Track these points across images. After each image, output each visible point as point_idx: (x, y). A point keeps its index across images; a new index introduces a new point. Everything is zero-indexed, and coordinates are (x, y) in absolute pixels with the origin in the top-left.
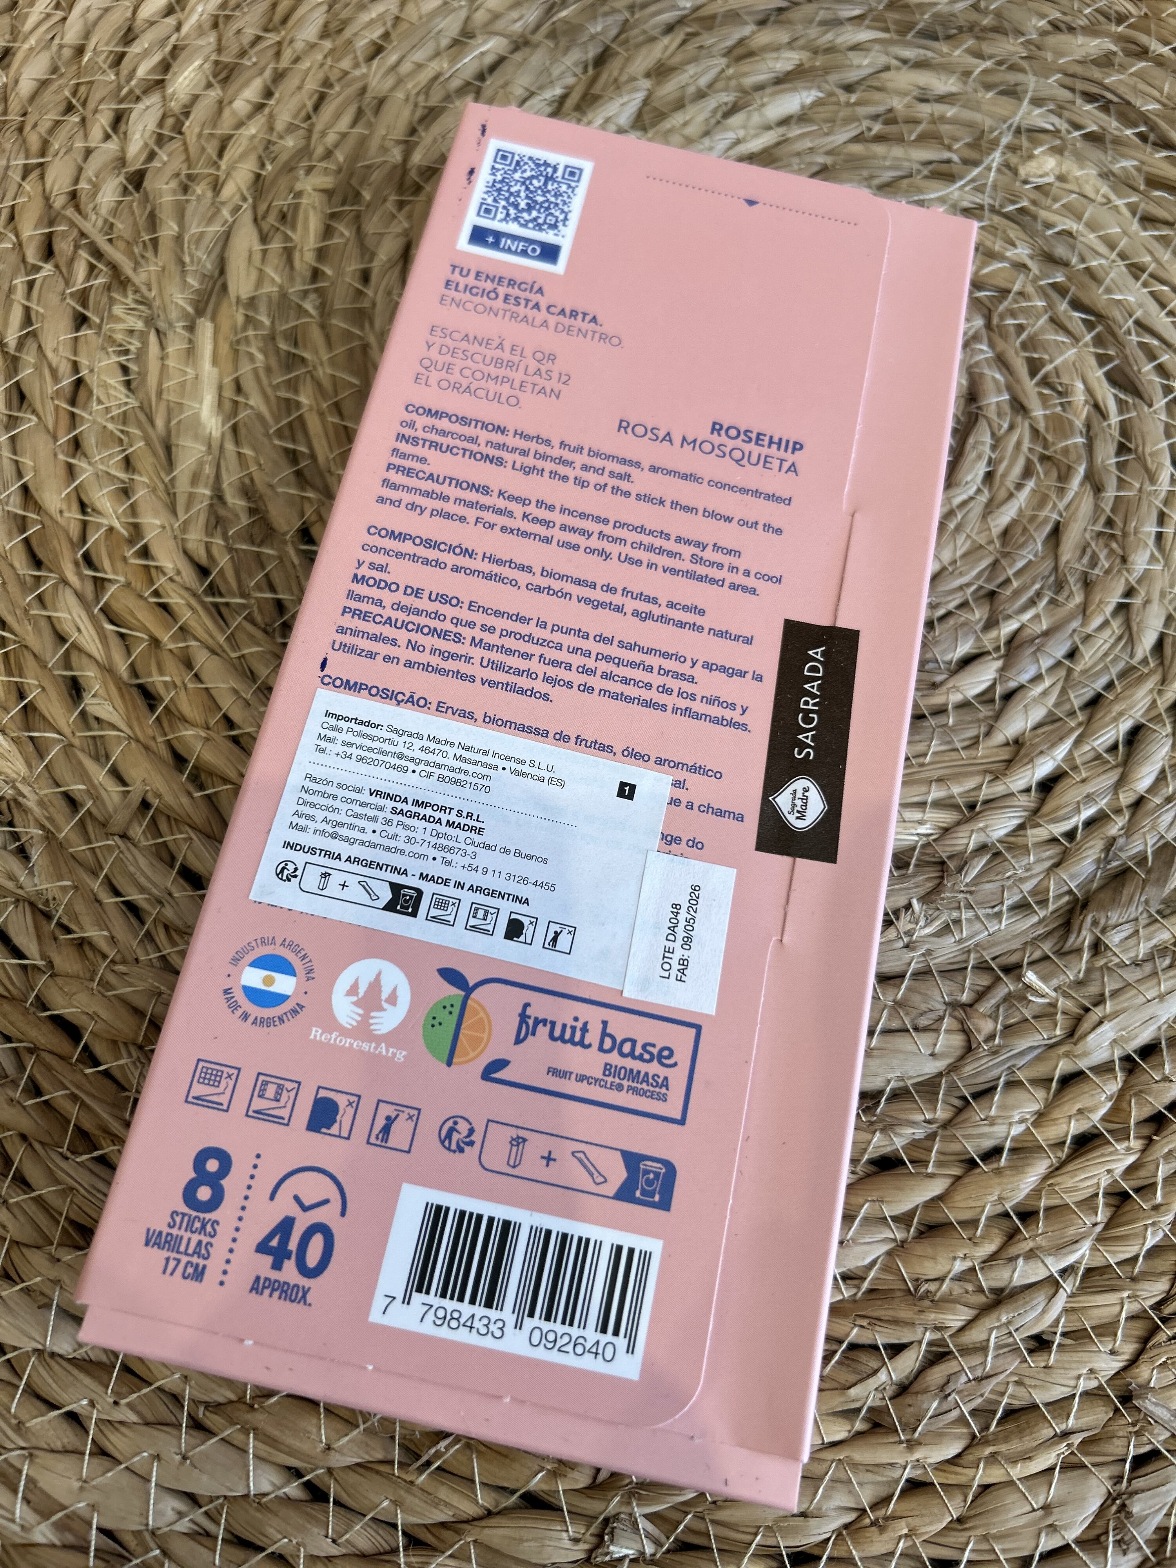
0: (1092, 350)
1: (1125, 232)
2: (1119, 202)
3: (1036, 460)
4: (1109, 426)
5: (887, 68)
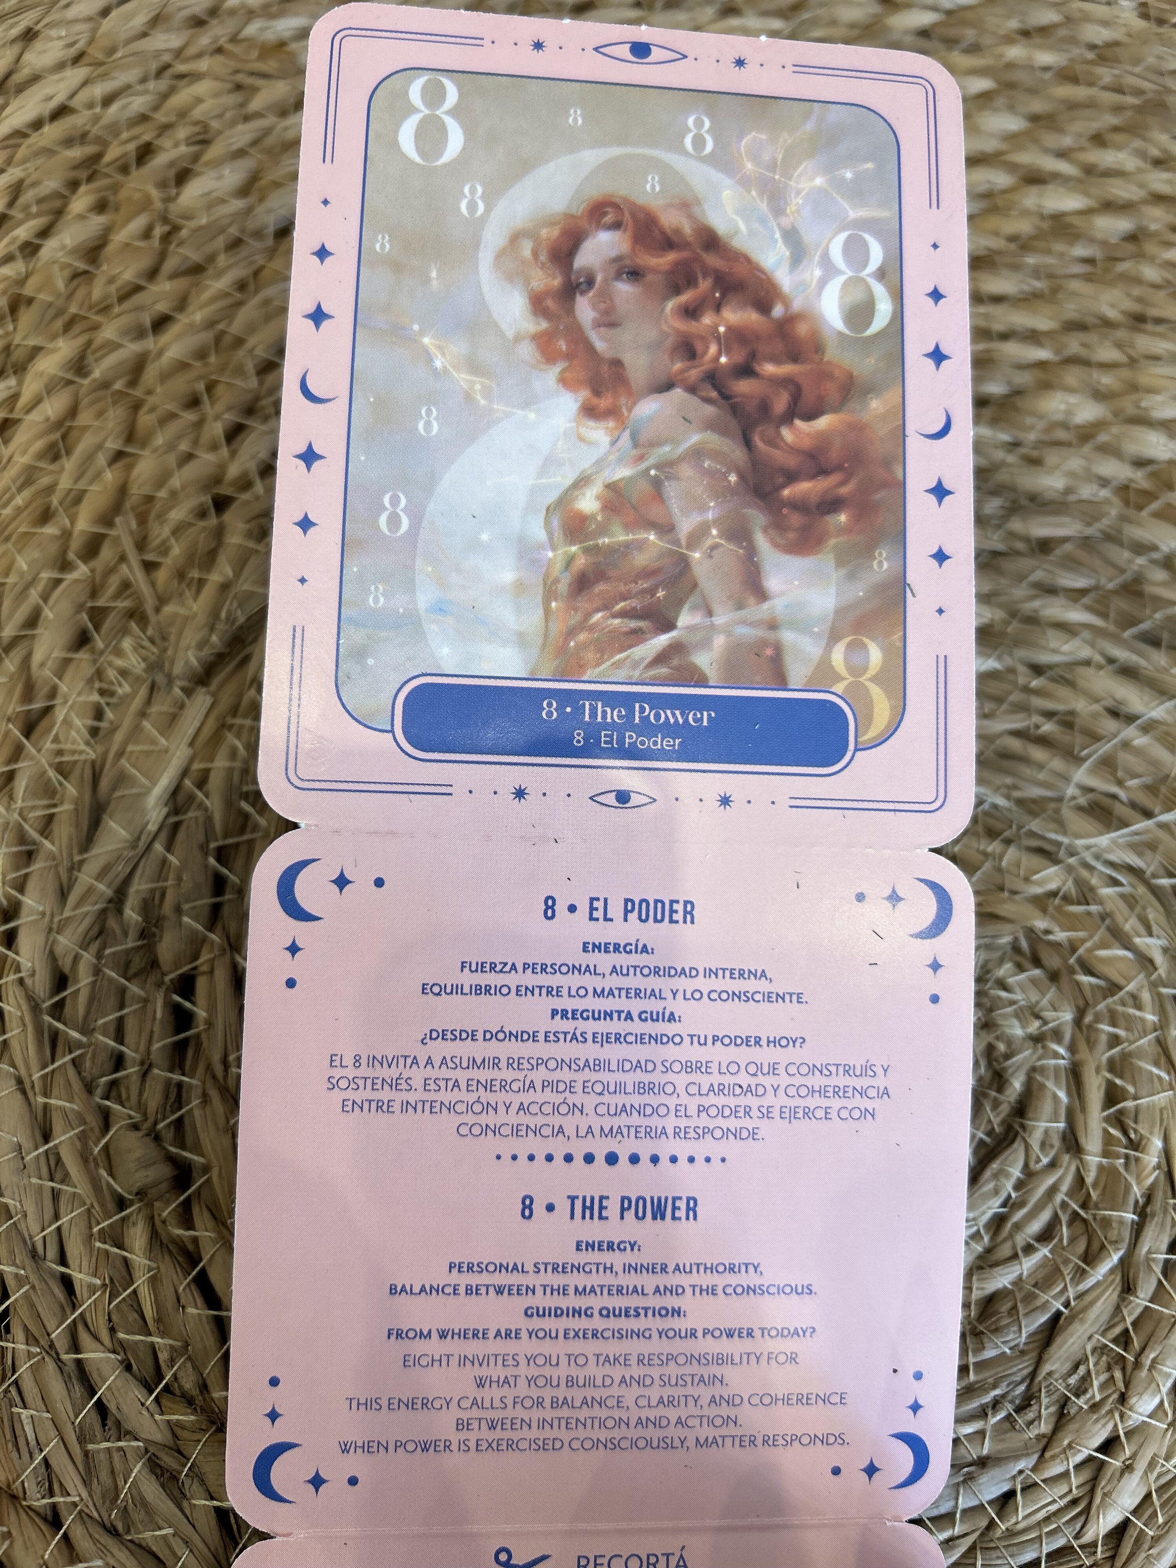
3: (1064, 1218)
5: (1087, 663)
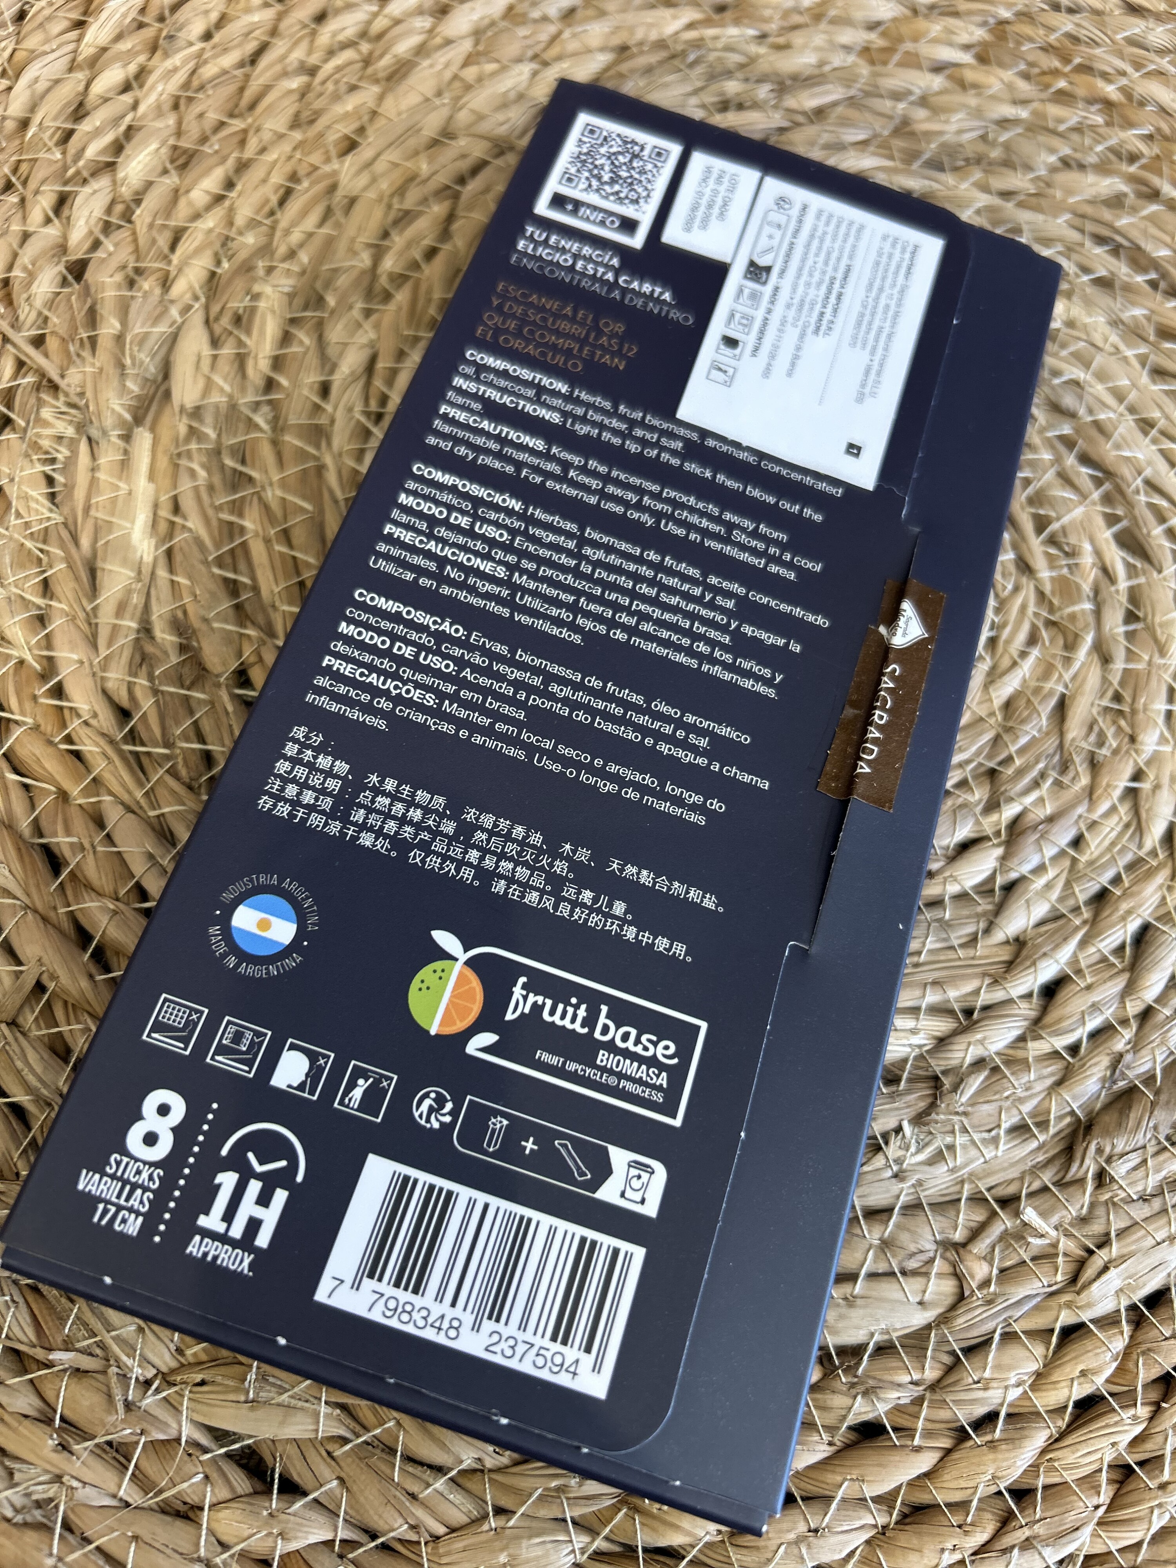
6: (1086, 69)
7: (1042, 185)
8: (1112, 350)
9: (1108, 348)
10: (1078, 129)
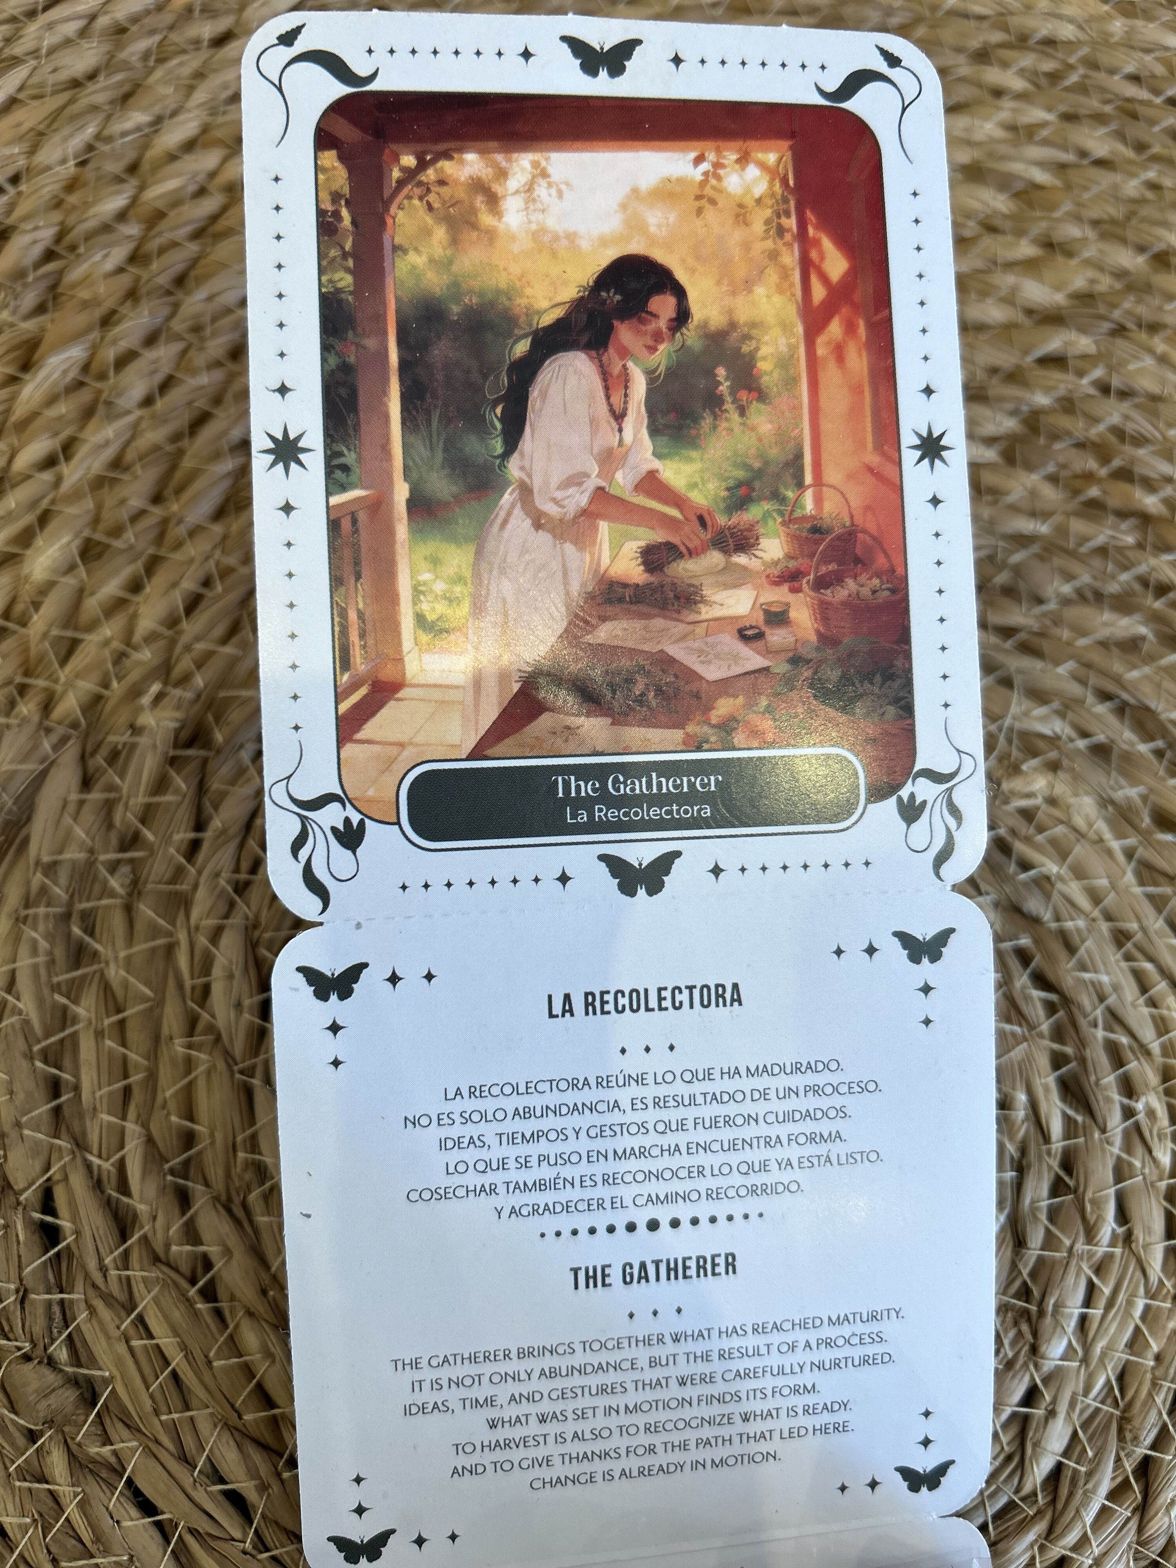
0: (1047, 1043)
1: (1113, 886)
2: (1116, 845)
4: (1049, 1153)
6: (1125, 475)
7: (1048, 622)
8: (1096, 837)
9: (1092, 835)
10: (1102, 551)
